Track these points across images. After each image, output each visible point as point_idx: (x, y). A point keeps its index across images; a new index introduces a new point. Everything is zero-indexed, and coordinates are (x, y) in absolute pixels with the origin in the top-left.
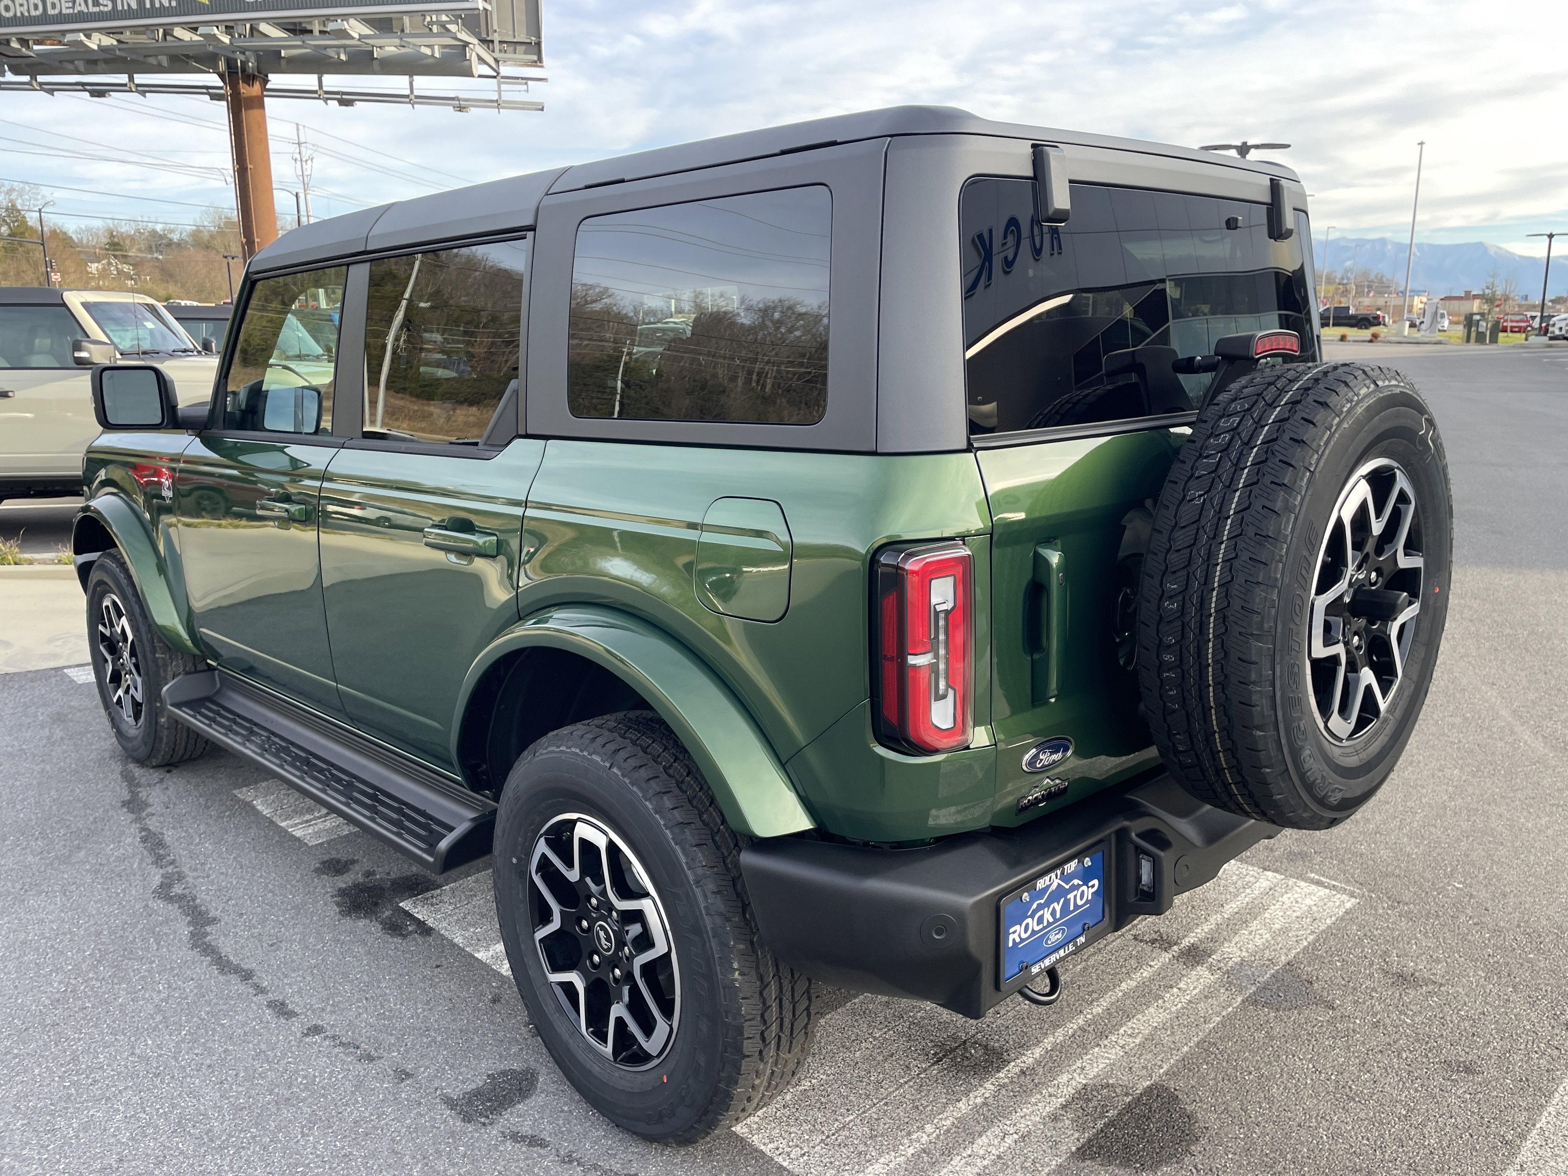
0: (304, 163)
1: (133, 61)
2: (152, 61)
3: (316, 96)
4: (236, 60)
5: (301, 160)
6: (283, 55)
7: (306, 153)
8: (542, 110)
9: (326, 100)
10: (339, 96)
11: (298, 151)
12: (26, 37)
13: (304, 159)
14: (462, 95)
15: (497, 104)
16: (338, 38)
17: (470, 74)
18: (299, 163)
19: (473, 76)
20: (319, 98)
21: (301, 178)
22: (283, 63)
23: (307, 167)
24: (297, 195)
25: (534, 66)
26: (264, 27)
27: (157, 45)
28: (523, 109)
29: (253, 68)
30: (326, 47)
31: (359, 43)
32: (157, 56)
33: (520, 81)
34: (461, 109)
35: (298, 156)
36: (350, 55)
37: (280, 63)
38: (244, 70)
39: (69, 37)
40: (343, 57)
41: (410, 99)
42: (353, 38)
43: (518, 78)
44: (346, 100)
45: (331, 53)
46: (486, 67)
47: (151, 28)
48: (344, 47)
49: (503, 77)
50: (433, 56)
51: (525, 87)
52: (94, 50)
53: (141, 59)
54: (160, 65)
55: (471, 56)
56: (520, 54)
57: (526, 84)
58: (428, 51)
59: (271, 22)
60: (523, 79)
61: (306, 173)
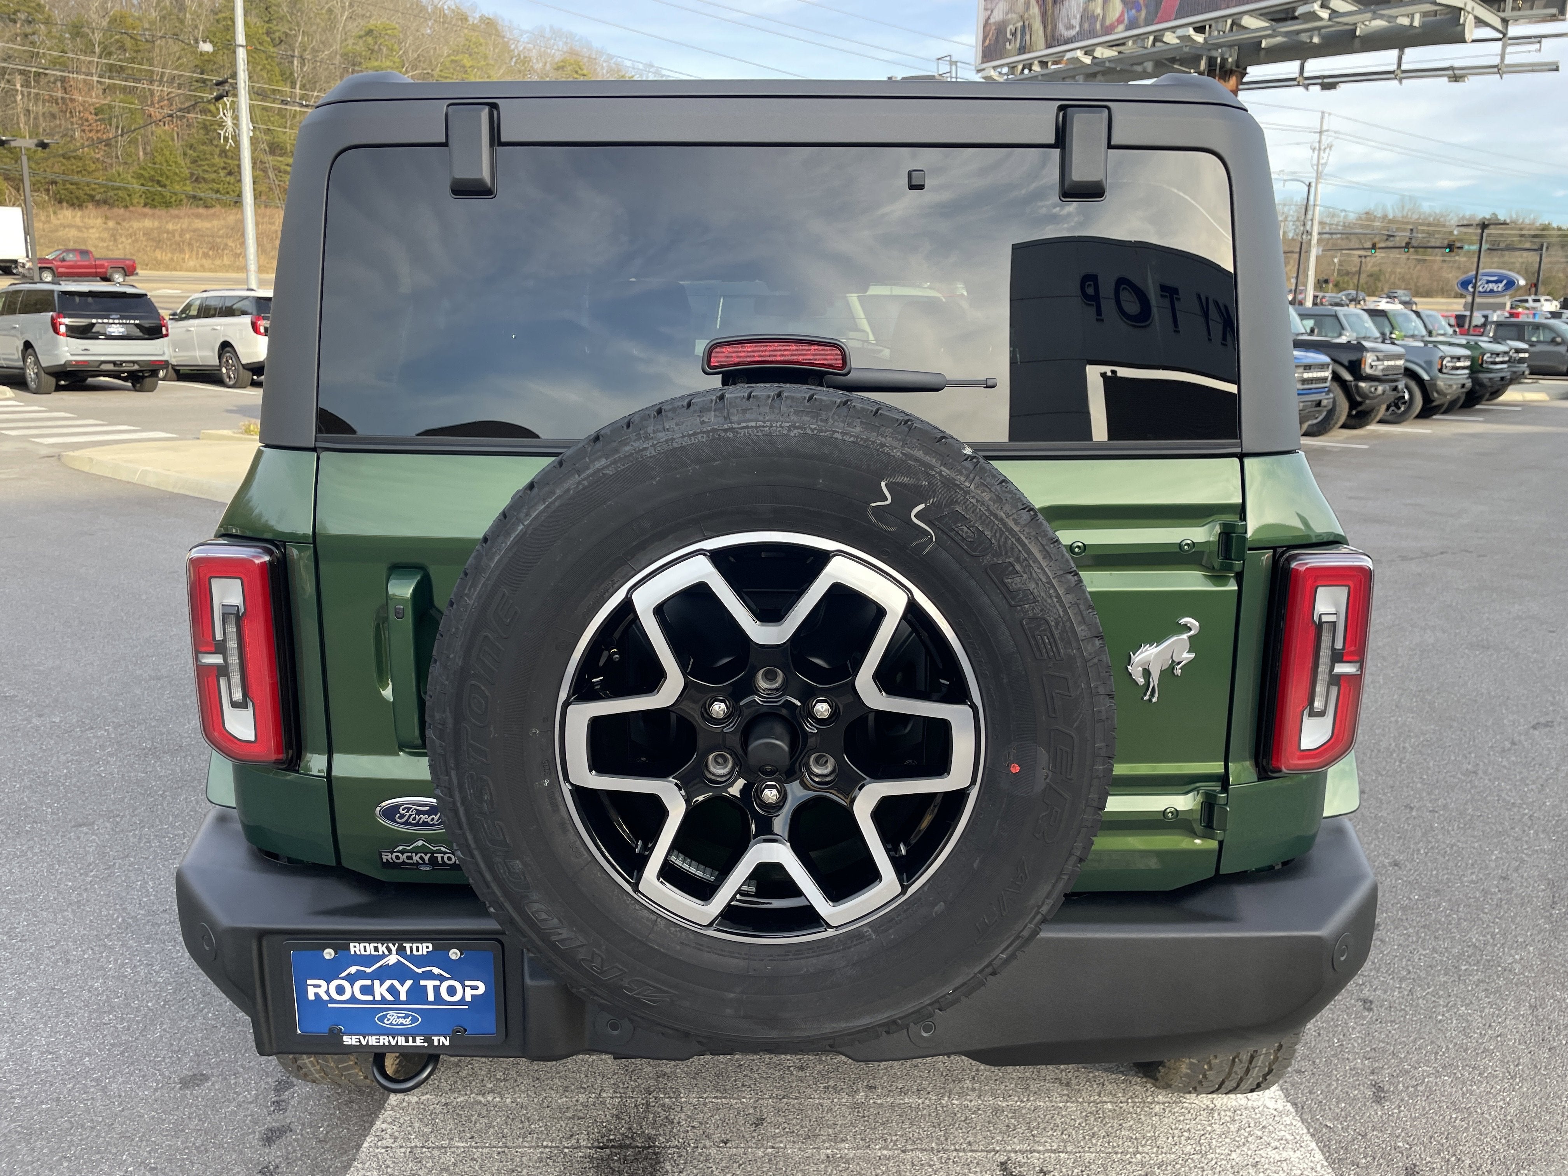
0: (1322, 152)
1: (1121, 70)
2: (1139, 68)
3: (1295, 83)
4: (1216, 58)
5: (1320, 149)
6: (1263, 46)
7: (1326, 141)
8: (1557, 69)
9: (1307, 87)
10: (1320, 81)
11: (1318, 139)
12: (1045, 59)
13: (1322, 147)
14: (1457, 64)
15: (1498, 69)
16: (1306, 22)
17: (1462, 40)
18: (1316, 152)
19: (1465, 42)
20: (1298, 85)
21: (1315, 167)
22: (1262, 53)
23: (1324, 155)
24: (1309, 186)
25: (1554, 21)
26: (1247, 21)
27: (1146, 51)
28: (1533, 71)
29: (1232, 62)
30: (1299, 32)
31: (1330, 23)
32: (1142, 63)
33: (1533, 40)
34: (1456, 78)
35: (1317, 145)
36: (1322, 37)
37: (1258, 54)
38: (1223, 65)
39: (1069, 55)
40: (1316, 40)
41: (1398, 74)
42: (1321, 19)
43: (1530, 37)
44: (1328, 83)
45: (1304, 37)
46: (1488, 29)
47: (1142, 37)
48: (1319, 29)
49: (1510, 39)
50: (1411, 25)
51: (1537, 46)
52: (1088, 65)
53: (1128, 68)
54: (1144, 71)
55: (1465, 21)
56: (1537, 9)
57: (1540, 42)
58: (1405, 21)
59: (1253, 14)
60: (1536, 37)
61: (1322, 161)
